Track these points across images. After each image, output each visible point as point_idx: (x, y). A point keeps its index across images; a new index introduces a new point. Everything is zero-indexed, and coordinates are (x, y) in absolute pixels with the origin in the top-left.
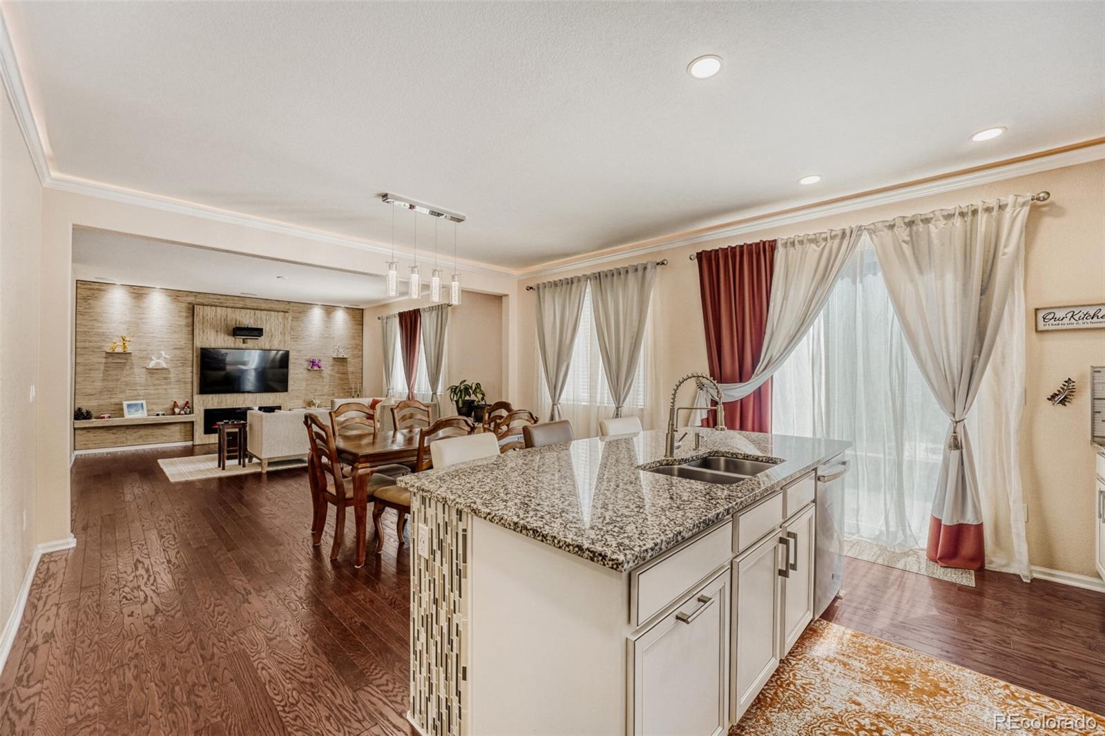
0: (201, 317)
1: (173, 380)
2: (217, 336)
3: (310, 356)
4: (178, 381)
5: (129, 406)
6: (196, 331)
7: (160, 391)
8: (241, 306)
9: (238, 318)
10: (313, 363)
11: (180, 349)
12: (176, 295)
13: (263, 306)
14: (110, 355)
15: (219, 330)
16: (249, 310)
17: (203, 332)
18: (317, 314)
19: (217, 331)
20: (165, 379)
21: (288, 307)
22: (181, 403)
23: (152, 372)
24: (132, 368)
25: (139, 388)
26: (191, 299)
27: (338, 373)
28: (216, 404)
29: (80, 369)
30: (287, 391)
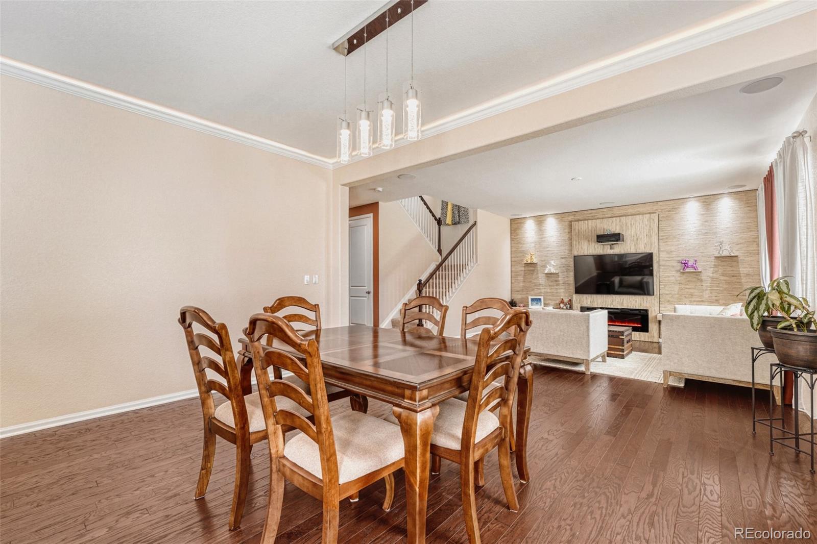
0: (577, 231)
1: (561, 282)
2: (589, 244)
3: (682, 257)
4: (563, 283)
5: (532, 300)
6: (574, 243)
7: (553, 291)
8: (610, 215)
9: (606, 227)
10: (685, 264)
11: (564, 258)
12: (560, 216)
13: (630, 211)
14: (527, 264)
15: (590, 240)
16: (614, 218)
17: (579, 242)
18: (692, 211)
19: (589, 241)
20: (556, 281)
21: (655, 208)
22: (566, 300)
23: (549, 275)
24: (537, 274)
25: (541, 287)
26: (570, 218)
27: (723, 275)
28: (589, 303)
29: (513, 274)
30: (653, 295)
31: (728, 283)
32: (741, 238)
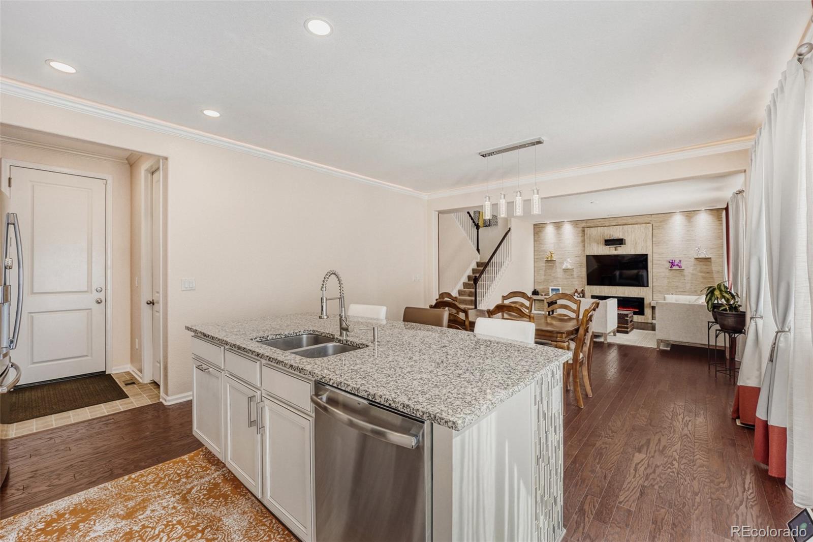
0: (589, 235)
1: (575, 276)
2: (598, 246)
3: (670, 258)
4: (578, 277)
5: (552, 289)
6: (586, 245)
7: (569, 282)
8: (614, 224)
9: (611, 233)
10: (672, 264)
11: (579, 256)
12: (575, 223)
13: (630, 221)
14: (547, 261)
15: (599, 242)
16: (618, 227)
17: (590, 245)
18: (678, 221)
19: (598, 244)
20: (572, 275)
21: (650, 219)
22: (579, 290)
23: (566, 270)
24: (556, 269)
25: (559, 280)
26: (584, 225)
27: (701, 272)
28: (598, 292)
29: (536, 269)
30: (648, 286)
31: (704, 278)
32: (713, 244)
